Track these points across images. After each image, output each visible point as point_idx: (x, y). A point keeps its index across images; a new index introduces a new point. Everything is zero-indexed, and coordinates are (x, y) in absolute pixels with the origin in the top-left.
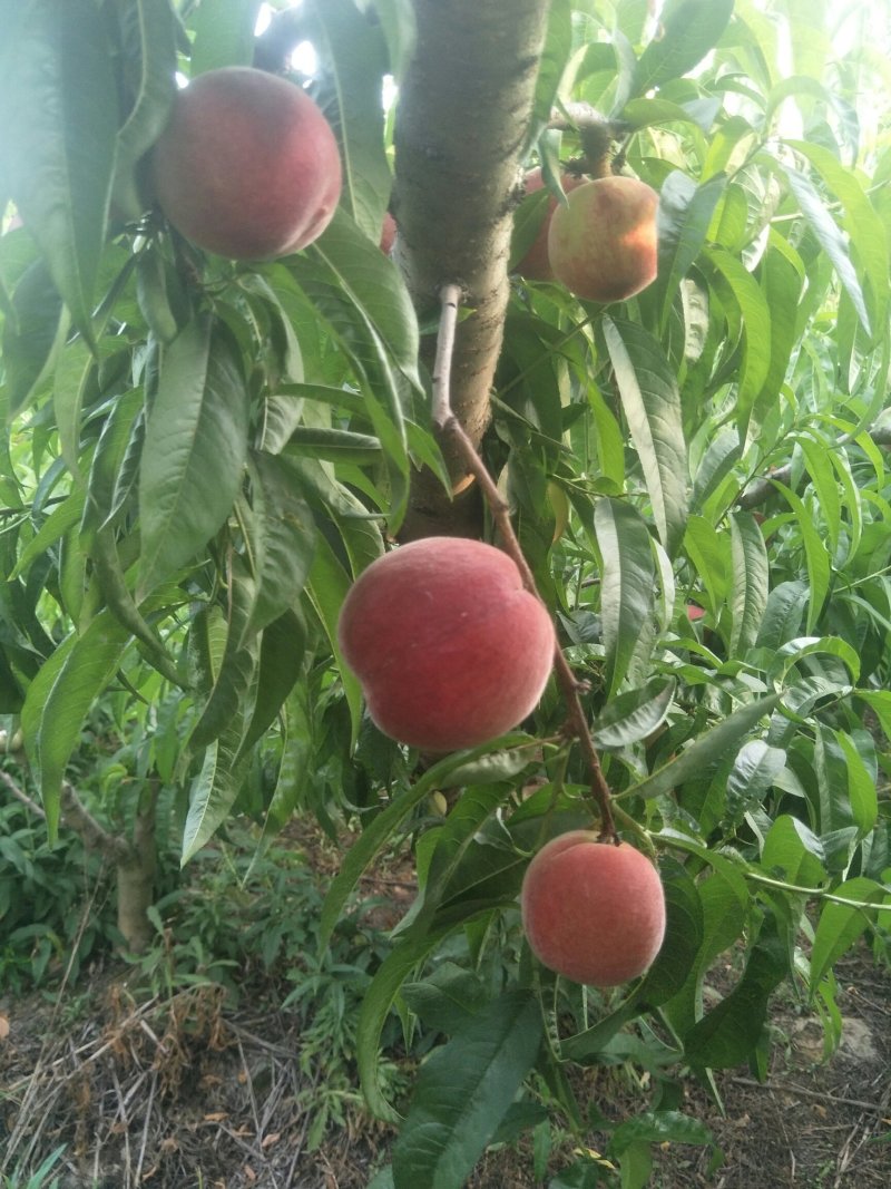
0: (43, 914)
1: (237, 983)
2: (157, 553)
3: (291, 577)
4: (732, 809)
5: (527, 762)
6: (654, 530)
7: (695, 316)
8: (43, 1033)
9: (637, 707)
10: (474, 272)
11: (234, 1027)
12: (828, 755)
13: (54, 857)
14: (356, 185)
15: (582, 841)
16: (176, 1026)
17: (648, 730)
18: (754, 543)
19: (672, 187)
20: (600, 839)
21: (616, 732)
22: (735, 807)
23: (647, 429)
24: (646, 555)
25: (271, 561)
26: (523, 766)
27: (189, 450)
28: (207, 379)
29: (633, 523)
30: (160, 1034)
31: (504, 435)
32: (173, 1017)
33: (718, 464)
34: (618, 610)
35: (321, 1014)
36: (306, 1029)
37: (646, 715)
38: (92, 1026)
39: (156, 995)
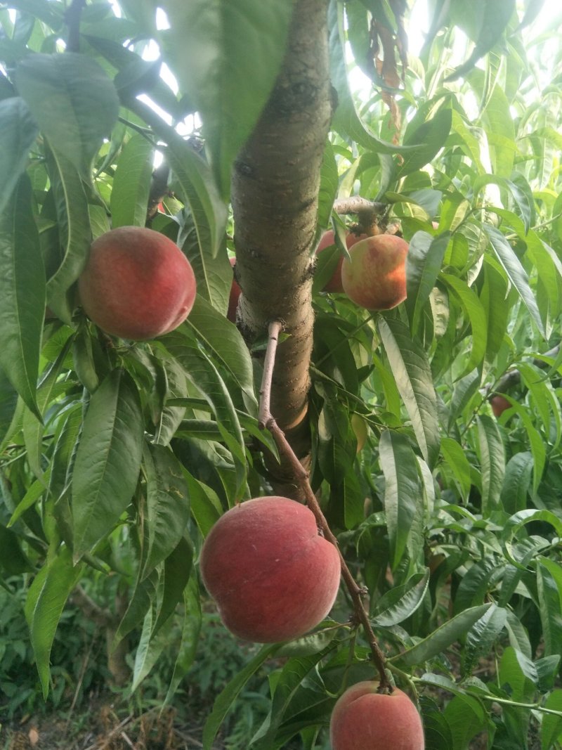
0: (61, 658)
1: (184, 703)
2: (86, 530)
3: (174, 530)
4: (471, 656)
5: (329, 641)
6: (418, 452)
7: (439, 309)
8: (59, 740)
9: (404, 595)
10: (289, 314)
11: (182, 734)
12: (546, 585)
13: (67, 622)
14: (210, 279)
15: (367, 691)
16: (144, 736)
17: (411, 610)
18: (494, 436)
19: (415, 244)
20: (379, 690)
21: (389, 615)
22: (472, 654)
23: (410, 388)
24: (413, 471)
25: (161, 521)
26: (327, 644)
27: (105, 461)
28: (117, 412)
29: (405, 449)
30: (134, 740)
31: (320, 392)
32: (142, 729)
33: (466, 389)
34: (397, 510)
35: (238, 725)
36: (229, 735)
37: (410, 599)
38: (91, 735)
39: (132, 714)
